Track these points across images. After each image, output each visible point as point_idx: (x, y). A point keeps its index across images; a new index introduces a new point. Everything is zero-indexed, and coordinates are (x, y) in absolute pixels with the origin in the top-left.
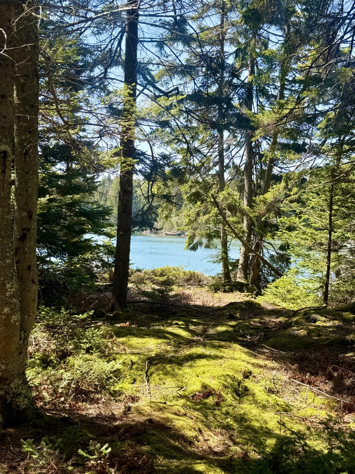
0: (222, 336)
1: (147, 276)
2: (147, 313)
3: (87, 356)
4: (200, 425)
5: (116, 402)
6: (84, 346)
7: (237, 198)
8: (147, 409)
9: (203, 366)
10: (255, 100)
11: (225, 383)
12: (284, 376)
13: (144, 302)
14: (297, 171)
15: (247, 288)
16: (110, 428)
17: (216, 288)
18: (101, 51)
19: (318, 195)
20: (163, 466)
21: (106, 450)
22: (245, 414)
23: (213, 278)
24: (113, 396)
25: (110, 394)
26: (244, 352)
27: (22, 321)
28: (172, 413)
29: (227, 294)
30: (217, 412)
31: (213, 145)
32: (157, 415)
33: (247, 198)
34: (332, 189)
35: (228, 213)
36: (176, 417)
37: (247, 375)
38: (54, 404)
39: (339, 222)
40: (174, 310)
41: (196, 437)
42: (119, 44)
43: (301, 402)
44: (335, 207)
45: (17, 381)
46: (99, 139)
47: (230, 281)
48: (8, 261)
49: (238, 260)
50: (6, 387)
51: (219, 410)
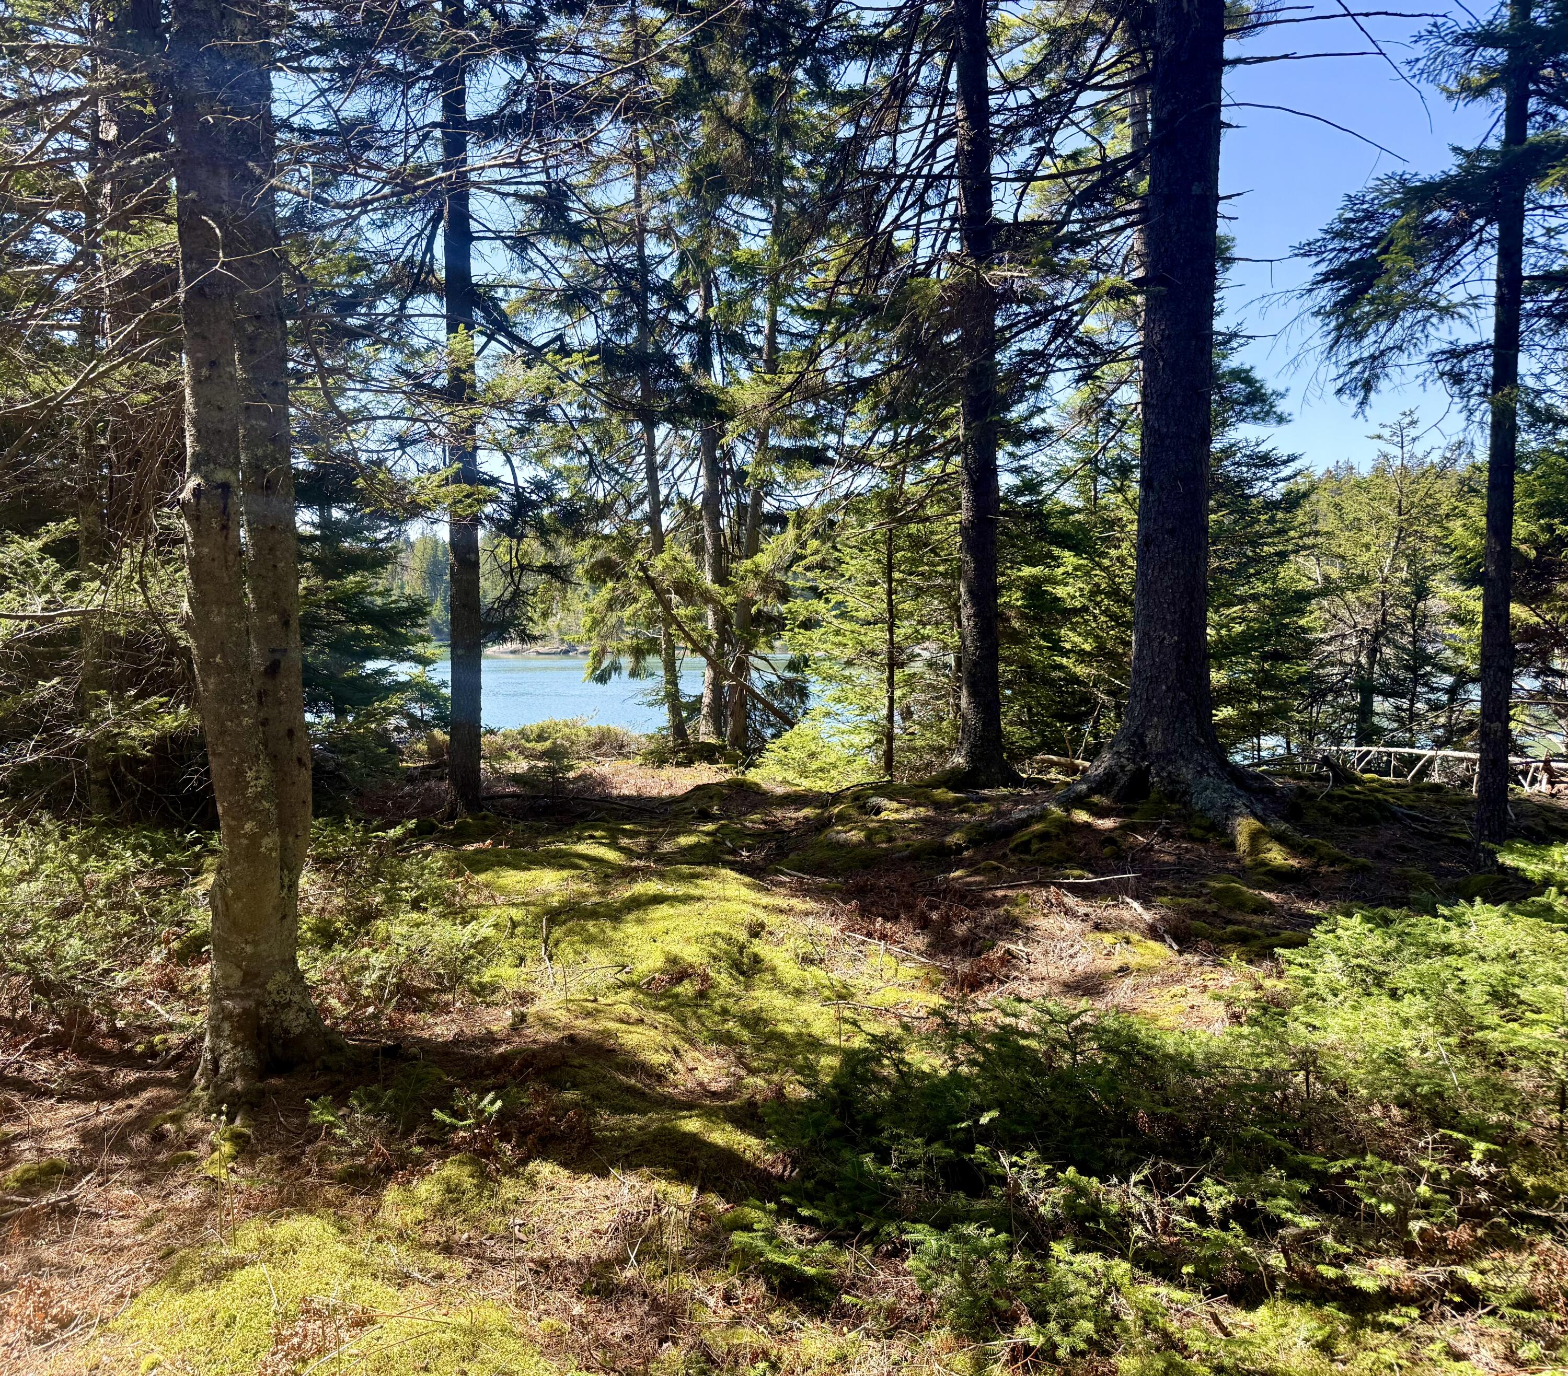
0: (689, 855)
1: (509, 743)
2: (525, 818)
3: (415, 916)
4: (675, 1041)
5: (488, 1006)
6: (407, 896)
7: (691, 566)
8: (562, 1017)
9: (664, 918)
10: (716, 360)
11: (714, 950)
12: (831, 929)
13: (513, 795)
14: (817, 505)
15: (722, 755)
16: (489, 1061)
17: (659, 758)
18: (390, 263)
19: (861, 550)
20: (612, 1130)
21: (492, 1105)
22: (761, 1010)
23: (650, 738)
24: (479, 995)
25: (472, 991)
26: (745, 885)
27: (284, 848)
28: (615, 1020)
29: (682, 769)
30: (702, 1011)
31: (634, 458)
32: (584, 1027)
33: (711, 566)
34: (890, 539)
35: (675, 598)
36: (623, 1026)
37: (756, 930)
38: (355, 1021)
39: (907, 606)
40: (581, 809)
41: (670, 1065)
42: (429, 248)
43: (871, 977)
44: (897, 575)
45: (281, 977)
46: (399, 453)
47: (686, 743)
48: (246, 721)
49: (701, 697)
50: (257, 991)
51: (706, 1006)
